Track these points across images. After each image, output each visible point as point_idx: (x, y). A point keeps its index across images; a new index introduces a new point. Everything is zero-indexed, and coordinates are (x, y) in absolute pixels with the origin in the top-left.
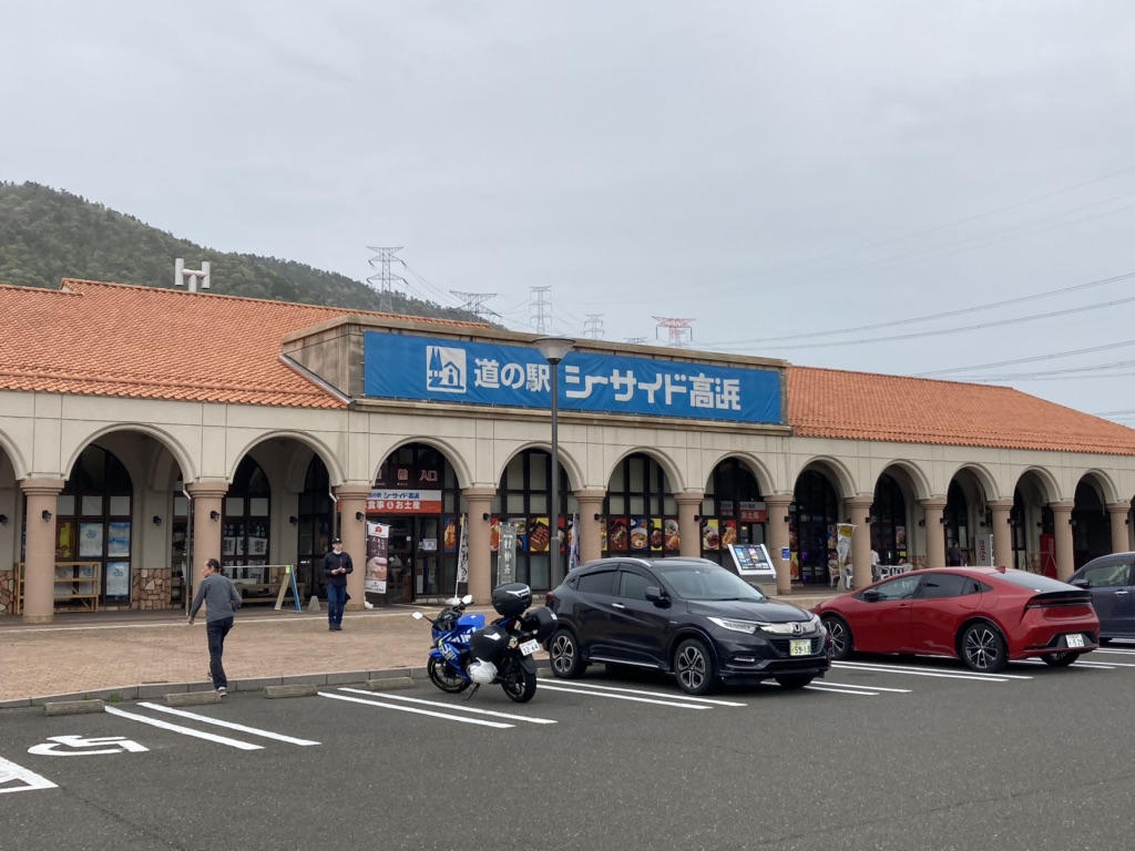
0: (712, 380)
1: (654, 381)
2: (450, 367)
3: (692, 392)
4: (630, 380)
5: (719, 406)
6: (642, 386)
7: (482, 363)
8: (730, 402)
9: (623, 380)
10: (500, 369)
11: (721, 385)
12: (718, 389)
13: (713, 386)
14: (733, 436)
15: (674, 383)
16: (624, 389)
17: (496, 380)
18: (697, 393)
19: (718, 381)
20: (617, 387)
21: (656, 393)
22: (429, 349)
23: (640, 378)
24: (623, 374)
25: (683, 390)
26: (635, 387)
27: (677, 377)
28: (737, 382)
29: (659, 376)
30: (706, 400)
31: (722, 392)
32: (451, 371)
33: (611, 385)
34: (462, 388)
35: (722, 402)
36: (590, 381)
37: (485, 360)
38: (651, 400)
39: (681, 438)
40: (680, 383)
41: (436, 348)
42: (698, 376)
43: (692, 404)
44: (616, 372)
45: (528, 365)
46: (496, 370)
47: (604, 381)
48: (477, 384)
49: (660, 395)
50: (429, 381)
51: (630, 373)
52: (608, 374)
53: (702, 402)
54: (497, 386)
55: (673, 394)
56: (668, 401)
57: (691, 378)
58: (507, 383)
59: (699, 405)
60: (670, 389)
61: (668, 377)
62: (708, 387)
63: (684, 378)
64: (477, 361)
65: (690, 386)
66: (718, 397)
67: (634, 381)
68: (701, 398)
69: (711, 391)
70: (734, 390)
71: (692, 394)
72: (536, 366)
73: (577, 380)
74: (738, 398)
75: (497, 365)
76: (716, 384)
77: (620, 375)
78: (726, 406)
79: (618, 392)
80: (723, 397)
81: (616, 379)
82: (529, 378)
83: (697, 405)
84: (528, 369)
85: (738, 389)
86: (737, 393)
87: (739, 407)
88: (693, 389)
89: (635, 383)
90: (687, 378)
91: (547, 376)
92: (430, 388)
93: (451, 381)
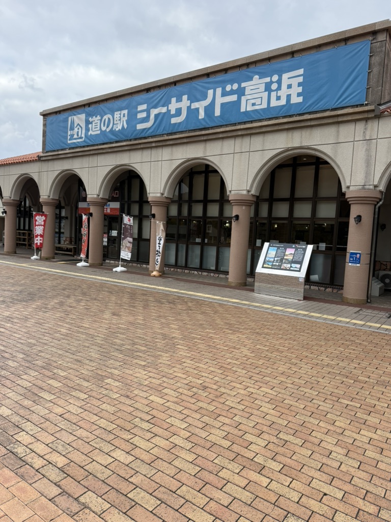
0: (268, 80)
1: (205, 97)
2: (78, 127)
3: (243, 97)
4: (185, 102)
5: (274, 103)
6: (195, 105)
7: (93, 120)
8: (289, 97)
9: (179, 105)
10: (101, 120)
11: (279, 82)
12: (274, 86)
13: (268, 88)
14: (290, 134)
15: (224, 94)
16: (179, 112)
17: (99, 129)
18: (249, 97)
19: (275, 78)
20: (173, 112)
21: (206, 108)
22: (70, 118)
23: (193, 99)
24: (179, 100)
25: (234, 98)
26: (189, 108)
27: (228, 88)
28: (301, 71)
29: (210, 92)
30: (258, 101)
31: (279, 88)
32: (78, 129)
33: (169, 111)
34: (81, 138)
35: (278, 98)
36: (154, 112)
37: (94, 117)
38: (202, 115)
39: (228, 146)
40: (232, 92)
41: (73, 117)
42: (251, 79)
43: (243, 109)
44: (174, 100)
45: (116, 113)
46: (99, 122)
47: (164, 110)
48: (89, 134)
49: (210, 109)
50: (69, 137)
51: (185, 97)
52: (167, 103)
53: (254, 104)
54: (99, 132)
55: (222, 105)
56: (217, 112)
57: (243, 85)
58: (104, 129)
59: (250, 108)
60: (220, 100)
61: (219, 91)
62: (262, 87)
63: (235, 86)
64: (90, 119)
65: (241, 92)
66: (273, 95)
67: (188, 103)
68: (253, 101)
69: (265, 91)
70: (295, 82)
71: (243, 99)
72: (119, 112)
73: (144, 115)
74: (300, 89)
75: (100, 118)
76: (271, 82)
77: (177, 102)
78: (283, 102)
79: (174, 116)
80: (279, 93)
81: (173, 106)
82: (115, 123)
83: (248, 109)
84: (115, 116)
85: (301, 79)
86: (299, 84)
87: (300, 99)
88: (244, 95)
89: (189, 105)
90: (240, 85)
91: (126, 118)
92: (69, 142)
93: (78, 135)
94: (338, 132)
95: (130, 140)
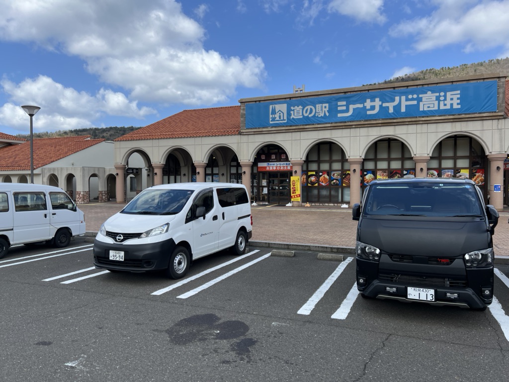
0: (438, 94)
1: (393, 100)
2: (280, 112)
3: (421, 103)
4: (377, 103)
5: (442, 107)
6: (385, 105)
7: (294, 108)
8: (452, 105)
9: (373, 104)
10: (303, 110)
11: (445, 96)
12: (442, 98)
13: (438, 98)
14: (454, 123)
15: (407, 100)
16: (373, 108)
17: (301, 114)
18: (425, 103)
19: (442, 94)
20: (368, 107)
21: (394, 107)
22: (271, 107)
23: (383, 100)
24: (373, 100)
25: (415, 102)
26: (381, 106)
27: (410, 97)
28: (459, 92)
29: (397, 98)
30: (432, 106)
31: (445, 99)
32: (280, 114)
33: (365, 107)
34: (285, 120)
35: (445, 105)
36: (352, 107)
37: (296, 107)
38: (391, 110)
39: (412, 128)
40: (413, 99)
41: (274, 106)
42: (425, 93)
43: (421, 109)
44: (368, 101)
45: (317, 105)
46: (301, 110)
47: (361, 106)
48: (291, 118)
49: (397, 107)
50: (271, 119)
51: (377, 100)
52: (364, 102)
53: (428, 107)
54: (302, 117)
55: (406, 106)
56: (403, 110)
57: (420, 96)
58: (306, 115)
59: (427, 109)
60: (404, 103)
61: (403, 98)
62: (434, 98)
63: (415, 96)
64: (292, 108)
65: (419, 100)
66: (442, 103)
67: (380, 103)
68: (428, 105)
69: (436, 100)
70: (455, 97)
71: (421, 104)
72: (321, 105)
73: (344, 108)
74: (459, 101)
75: (302, 108)
76: (440, 96)
77: (371, 101)
78: (448, 107)
79: (369, 110)
80: (446, 102)
81: (368, 104)
82: (317, 111)
83: (425, 109)
84: (317, 107)
85: (459, 96)
86: (458, 99)
87: (459, 107)
88: (422, 101)
89: (381, 104)
90: (418, 96)
91: (327, 109)
92: (271, 123)
93: (280, 118)
94: (483, 124)
95: (332, 123)
